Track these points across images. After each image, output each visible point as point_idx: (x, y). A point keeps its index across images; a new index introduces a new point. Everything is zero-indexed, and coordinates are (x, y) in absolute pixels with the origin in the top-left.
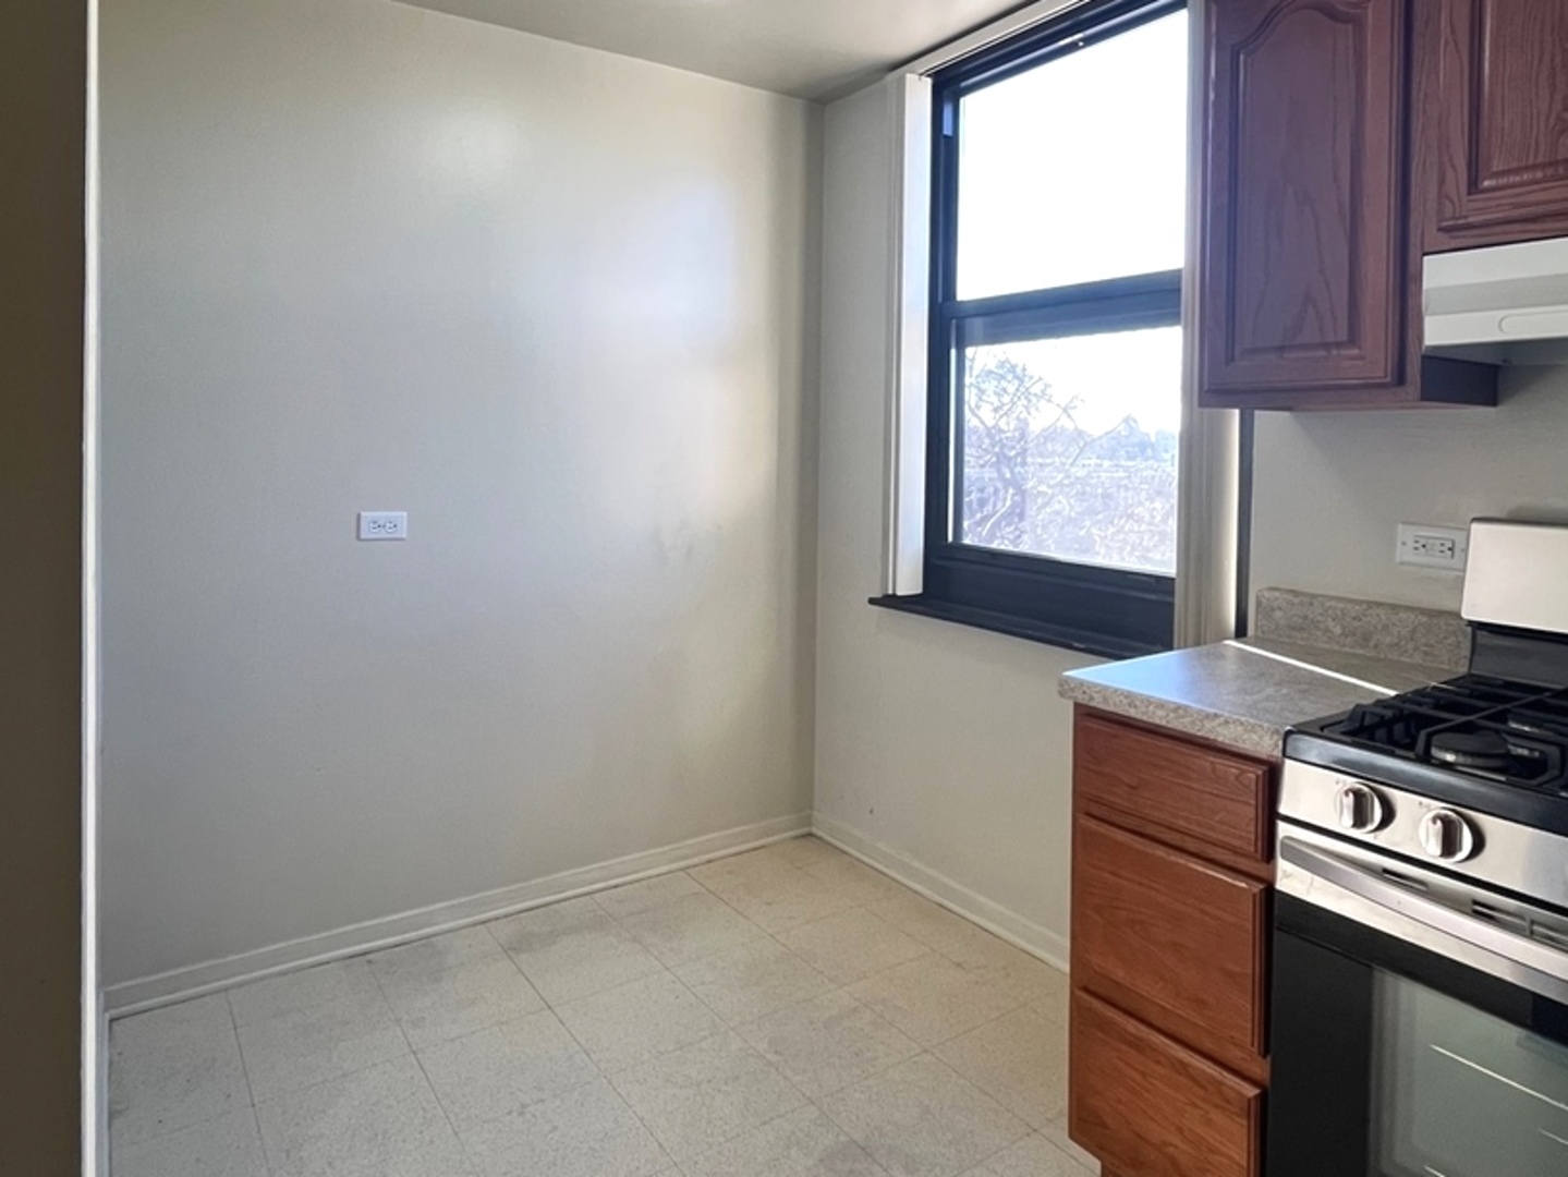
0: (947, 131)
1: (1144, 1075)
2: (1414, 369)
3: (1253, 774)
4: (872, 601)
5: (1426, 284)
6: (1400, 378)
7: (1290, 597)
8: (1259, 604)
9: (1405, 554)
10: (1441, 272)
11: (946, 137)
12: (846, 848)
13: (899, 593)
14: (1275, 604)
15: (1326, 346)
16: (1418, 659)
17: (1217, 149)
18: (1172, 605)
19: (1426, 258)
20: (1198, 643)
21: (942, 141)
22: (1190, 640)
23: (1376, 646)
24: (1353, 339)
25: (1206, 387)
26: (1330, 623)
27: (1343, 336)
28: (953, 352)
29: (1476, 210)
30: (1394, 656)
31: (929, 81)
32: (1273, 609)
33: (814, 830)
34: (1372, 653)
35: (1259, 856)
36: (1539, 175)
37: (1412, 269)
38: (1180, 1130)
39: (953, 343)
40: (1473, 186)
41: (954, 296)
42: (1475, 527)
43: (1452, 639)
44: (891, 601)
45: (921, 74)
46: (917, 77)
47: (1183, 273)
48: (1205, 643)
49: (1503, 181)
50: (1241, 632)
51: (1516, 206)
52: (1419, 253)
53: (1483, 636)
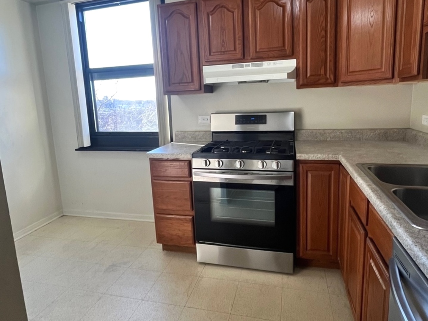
0: (81, 20)
1: (172, 224)
2: (203, 87)
3: (186, 163)
4: (76, 150)
5: (204, 72)
6: (201, 89)
7: (181, 132)
8: (175, 134)
9: (200, 121)
10: (206, 69)
11: (81, 22)
12: (77, 215)
13: (85, 146)
14: (179, 134)
15: (187, 83)
16: (204, 140)
17: (163, 40)
18: (158, 138)
19: (203, 67)
20: (164, 144)
21: (80, 22)
22: (163, 144)
23: (197, 139)
24: (192, 81)
25: (165, 91)
26: (189, 136)
27: (191, 81)
28: (91, 82)
29: (211, 58)
30: (200, 140)
31: (74, 6)
32: (178, 135)
33: (64, 214)
34: (196, 140)
35: (189, 177)
36: (220, 53)
37: (201, 69)
38: (179, 230)
39: (90, 79)
40: (210, 54)
41: (89, 67)
42: (212, 115)
43: (209, 136)
44: (82, 149)
45: (72, 3)
46: (71, 4)
47: (154, 65)
48: (166, 144)
49: (214, 54)
50: (172, 141)
51: (216, 58)
52: (202, 66)
53: (214, 134)
